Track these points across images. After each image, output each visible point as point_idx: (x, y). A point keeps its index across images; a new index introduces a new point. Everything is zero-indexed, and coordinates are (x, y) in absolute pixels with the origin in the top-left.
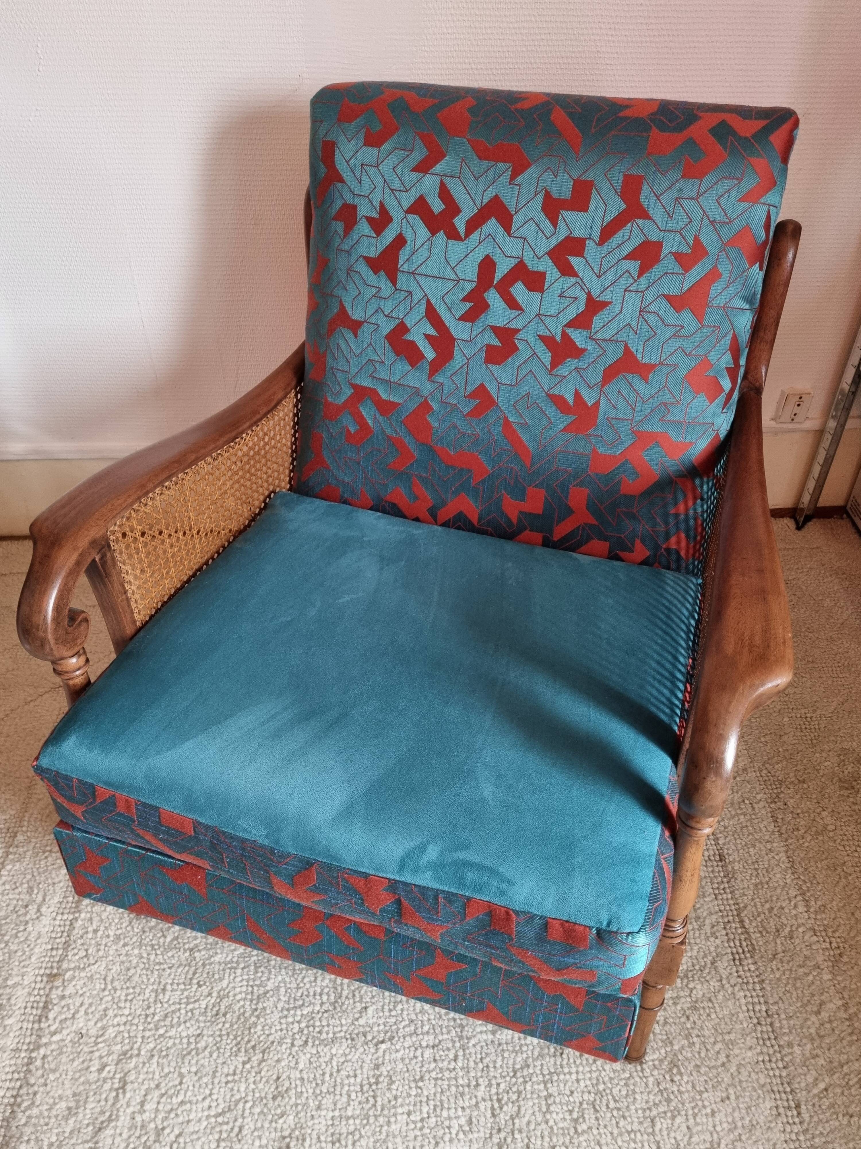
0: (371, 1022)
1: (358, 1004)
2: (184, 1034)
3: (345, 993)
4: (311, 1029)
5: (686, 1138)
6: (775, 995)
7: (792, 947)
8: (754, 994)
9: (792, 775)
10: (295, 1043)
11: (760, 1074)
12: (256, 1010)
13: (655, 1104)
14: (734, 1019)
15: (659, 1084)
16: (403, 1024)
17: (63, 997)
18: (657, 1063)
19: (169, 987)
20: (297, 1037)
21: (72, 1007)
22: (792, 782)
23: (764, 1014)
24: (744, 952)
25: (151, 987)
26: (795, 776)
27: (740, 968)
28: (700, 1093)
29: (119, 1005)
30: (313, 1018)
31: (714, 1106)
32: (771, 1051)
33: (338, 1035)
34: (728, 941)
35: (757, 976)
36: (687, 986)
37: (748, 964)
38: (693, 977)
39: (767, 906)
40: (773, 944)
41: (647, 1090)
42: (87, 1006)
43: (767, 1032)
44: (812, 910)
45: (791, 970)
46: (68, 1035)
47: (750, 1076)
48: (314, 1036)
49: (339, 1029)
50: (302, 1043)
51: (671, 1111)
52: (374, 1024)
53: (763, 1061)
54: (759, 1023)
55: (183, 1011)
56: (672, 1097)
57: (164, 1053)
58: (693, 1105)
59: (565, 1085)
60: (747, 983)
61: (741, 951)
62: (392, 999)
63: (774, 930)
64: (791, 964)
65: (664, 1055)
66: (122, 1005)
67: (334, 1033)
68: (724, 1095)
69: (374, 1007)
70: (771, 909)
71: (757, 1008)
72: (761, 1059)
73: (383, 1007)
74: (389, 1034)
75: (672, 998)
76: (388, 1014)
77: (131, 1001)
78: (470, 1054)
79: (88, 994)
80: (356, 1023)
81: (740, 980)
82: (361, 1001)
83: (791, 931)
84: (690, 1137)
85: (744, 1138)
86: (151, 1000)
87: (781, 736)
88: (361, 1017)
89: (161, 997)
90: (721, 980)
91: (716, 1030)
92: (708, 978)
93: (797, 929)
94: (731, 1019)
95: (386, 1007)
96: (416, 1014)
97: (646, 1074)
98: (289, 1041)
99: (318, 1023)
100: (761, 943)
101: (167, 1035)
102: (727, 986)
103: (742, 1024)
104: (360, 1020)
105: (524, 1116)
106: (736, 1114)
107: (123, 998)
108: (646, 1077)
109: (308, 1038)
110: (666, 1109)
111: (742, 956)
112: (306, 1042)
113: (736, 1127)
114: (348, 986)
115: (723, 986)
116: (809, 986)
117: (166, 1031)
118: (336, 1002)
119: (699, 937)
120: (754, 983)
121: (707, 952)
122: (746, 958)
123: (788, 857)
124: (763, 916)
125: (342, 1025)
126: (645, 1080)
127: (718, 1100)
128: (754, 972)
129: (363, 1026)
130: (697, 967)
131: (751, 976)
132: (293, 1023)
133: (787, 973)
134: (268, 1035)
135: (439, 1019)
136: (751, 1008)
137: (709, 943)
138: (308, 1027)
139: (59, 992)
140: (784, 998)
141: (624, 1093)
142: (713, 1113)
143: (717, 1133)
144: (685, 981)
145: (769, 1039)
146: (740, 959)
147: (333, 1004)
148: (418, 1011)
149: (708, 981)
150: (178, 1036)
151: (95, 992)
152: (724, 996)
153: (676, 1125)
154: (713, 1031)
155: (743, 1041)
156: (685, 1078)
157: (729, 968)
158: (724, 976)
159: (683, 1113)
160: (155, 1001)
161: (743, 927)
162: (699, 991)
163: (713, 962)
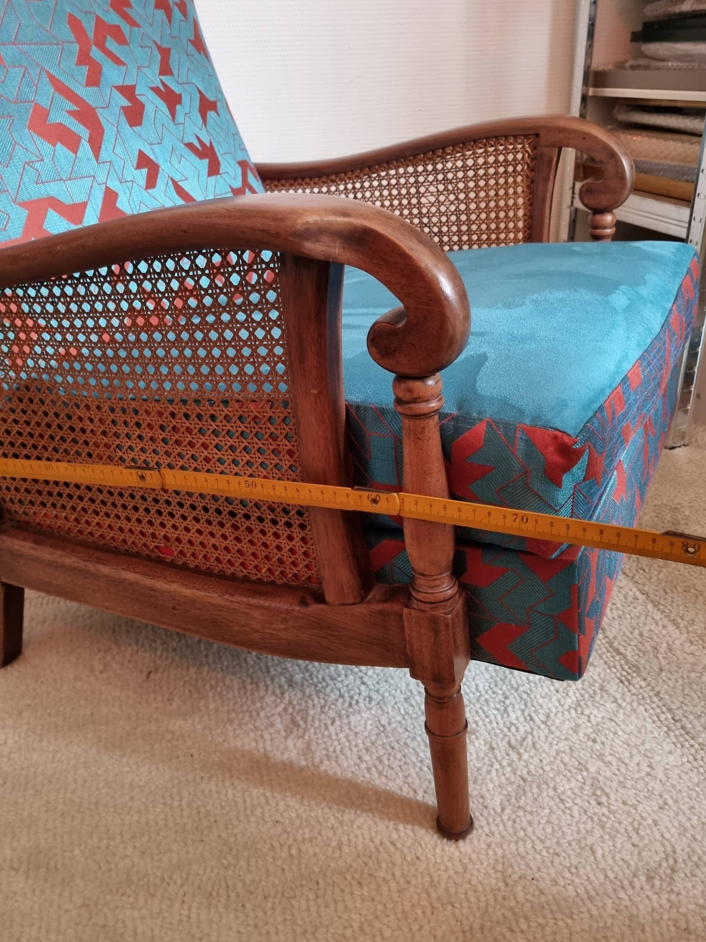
5: (635, 857)
6: (675, 701)
7: (675, 658)
11: (690, 773)
13: (587, 832)
14: (643, 731)
15: (585, 812)
18: (576, 790)
23: (672, 721)
24: (628, 674)
27: (631, 687)
28: (635, 807)
31: (654, 816)
32: (693, 751)
34: (609, 667)
35: (651, 690)
36: (582, 713)
37: (638, 682)
38: (586, 705)
39: (636, 632)
40: (656, 659)
41: (575, 820)
43: (681, 735)
44: (682, 625)
47: (680, 778)
51: (609, 834)
53: (688, 762)
54: (669, 729)
56: (604, 819)
58: (630, 820)
59: (479, 840)
60: (643, 698)
61: (625, 674)
64: (680, 671)
65: (582, 781)
68: (661, 802)
70: (641, 634)
71: (662, 717)
72: (685, 760)
78: (356, 837)
81: (635, 697)
83: (669, 646)
84: (639, 853)
85: (699, 837)
91: (628, 745)
92: (601, 702)
94: (640, 732)
97: (568, 805)
102: (624, 705)
103: (652, 733)
105: (439, 883)
106: (681, 818)
108: (569, 809)
110: (602, 833)
111: (629, 677)
113: (685, 830)
115: (620, 706)
120: (650, 697)
121: (591, 681)
122: (633, 677)
126: (568, 811)
127: (656, 808)
128: (646, 687)
131: (645, 692)
133: (680, 681)
136: (655, 718)
140: (686, 701)
141: (549, 830)
142: (655, 823)
143: (668, 840)
144: (579, 709)
145: (686, 740)
146: (628, 681)
149: (603, 705)
152: (625, 713)
153: (619, 846)
154: (625, 746)
155: (660, 747)
156: (613, 797)
157: (620, 689)
158: (617, 697)
159: (622, 831)
161: (620, 654)
162: (597, 715)
163: (602, 689)
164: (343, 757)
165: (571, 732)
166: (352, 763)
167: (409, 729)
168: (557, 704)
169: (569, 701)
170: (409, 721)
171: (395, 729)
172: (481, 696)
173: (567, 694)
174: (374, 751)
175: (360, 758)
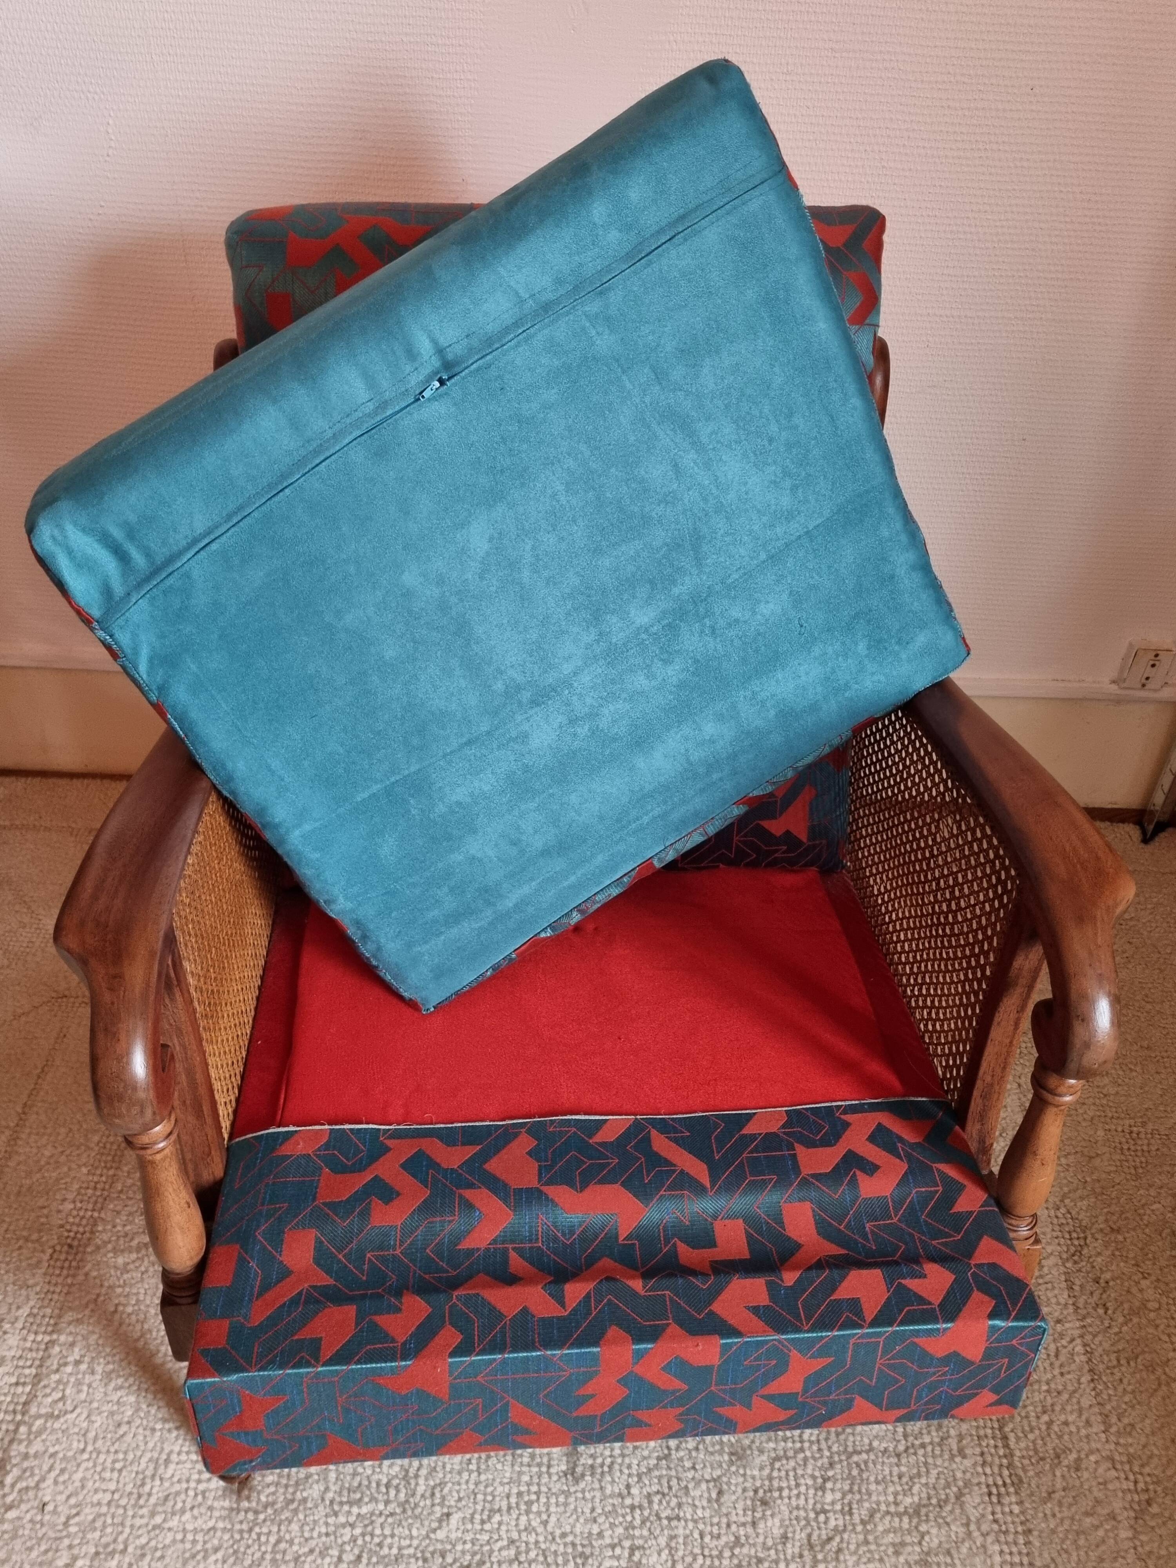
0: (453, 1536)
1: (437, 1509)
2: (190, 1527)
3: (421, 1489)
4: (368, 1538)
6: (1046, 1555)
7: (1077, 1483)
8: (1014, 1549)
9: (1101, 1219)
10: (344, 1557)
12: (293, 1501)
16: (500, 1544)
17: (26, 1456)
19: (174, 1457)
20: (348, 1548)
21: (37, 1471)
22: (1101, 1230)
24: (1005, 1485)
25: (148, 1455)
26: (1106, 1221)
27: (998, 1509)
29: (104, 1475)
30: (372, 1522)
33: (405, 1552)
34: (983, 1464)
35: (1022, 1523)
36: (916, 1528)
37: (1011, 1504)
38: (927, 1515)
39: (1045, 1419)
40: (1050, 1476)
42: (57, 1472)
44: (1114, 1429)
45: (1072, 1519)
46: (27, 1511)
48: (371, 1550)
49: (408, 1542)
50: (352, 1558)
52: (458, 1539)
55: (191, 1493)
57: (158, 1554)
60: (1006, 1532)
61: (1000, 1483)
62: (487, 1505)
63: (1052, 1456)
64: (1073, 1509)
66: (107, 1475)
67: (400, 1549)
69: (460, 1515)
70: (1049, 1425)
73: (472, 1516)
74: (478, 1557)
75: (894, 1545)
76: (478, 1527)
77: (120, 1471)
79: (61, 1455)
80: (432, 1536)
81: (995, 1527)
82: (442, 1504)
83: (1078, 1460)
86: (149, 1473)
87: (1091, 1158)
88: (440, 1527)
89: (161, 1470)
90: (967, 1525)
92: (948, 1520)
93: (1087, 1456)
95: (478, 1517)
96: (519, 1532)
98: (335, 1552)
99: (378, 1531)
100: (1031, 1473)
101: (166, 1525)
102: (976, 1534)
104: (438, 1532)
107: (108, 1464)
109: (362, 1552)
111: (1002, 1490)
112: (359, 1558)
114: (426, 1479)
115: (969, 1534)
116: (1097, 1546)
117: (165, 1520)
118: (407, 1501)
119: (941, 1456)
120: (1017, 1532)
121: (951, 1479)
122: (1008, 1494)
123: (1085, 1345)
124: (1037, 1432)
125: (411, 1538)
128: (1018, 1516)
129: (442, 1542)
130: (934, 1501)
131: (1013, 1523)
132: (343, 1526)
133: (1067, 1523)
134: (307, 1540)
135: (551, 1543)
137: (954, 1466)
138: (363, 1535)
139: (22, 1448)
140: (1059, 1560)
144: (915, 1521)
146: (999, 1495)
147: (403, 1505)
148: (522, 1527)
149: (948, 1524)
150: (181, 1528)
151: (70, 1454)
152: (970, 1549)
157: (982, 1506)
158: (973, 1519)
160: (153, 1477)
161: (1006, 1446)
162: (935, 1537)
163: (959, 1496)
164: (609, 1478)
165: (890, 1550)
166: (617, 1491)
167: (697, 1467)
168: (891, 1498)
169: (908, 1500)
170: (702, 1456)
171: (681, 1459)
172: (802, 1450)
173: (910, 1489)
174: (647, 1482)
175: (628, 1487)
